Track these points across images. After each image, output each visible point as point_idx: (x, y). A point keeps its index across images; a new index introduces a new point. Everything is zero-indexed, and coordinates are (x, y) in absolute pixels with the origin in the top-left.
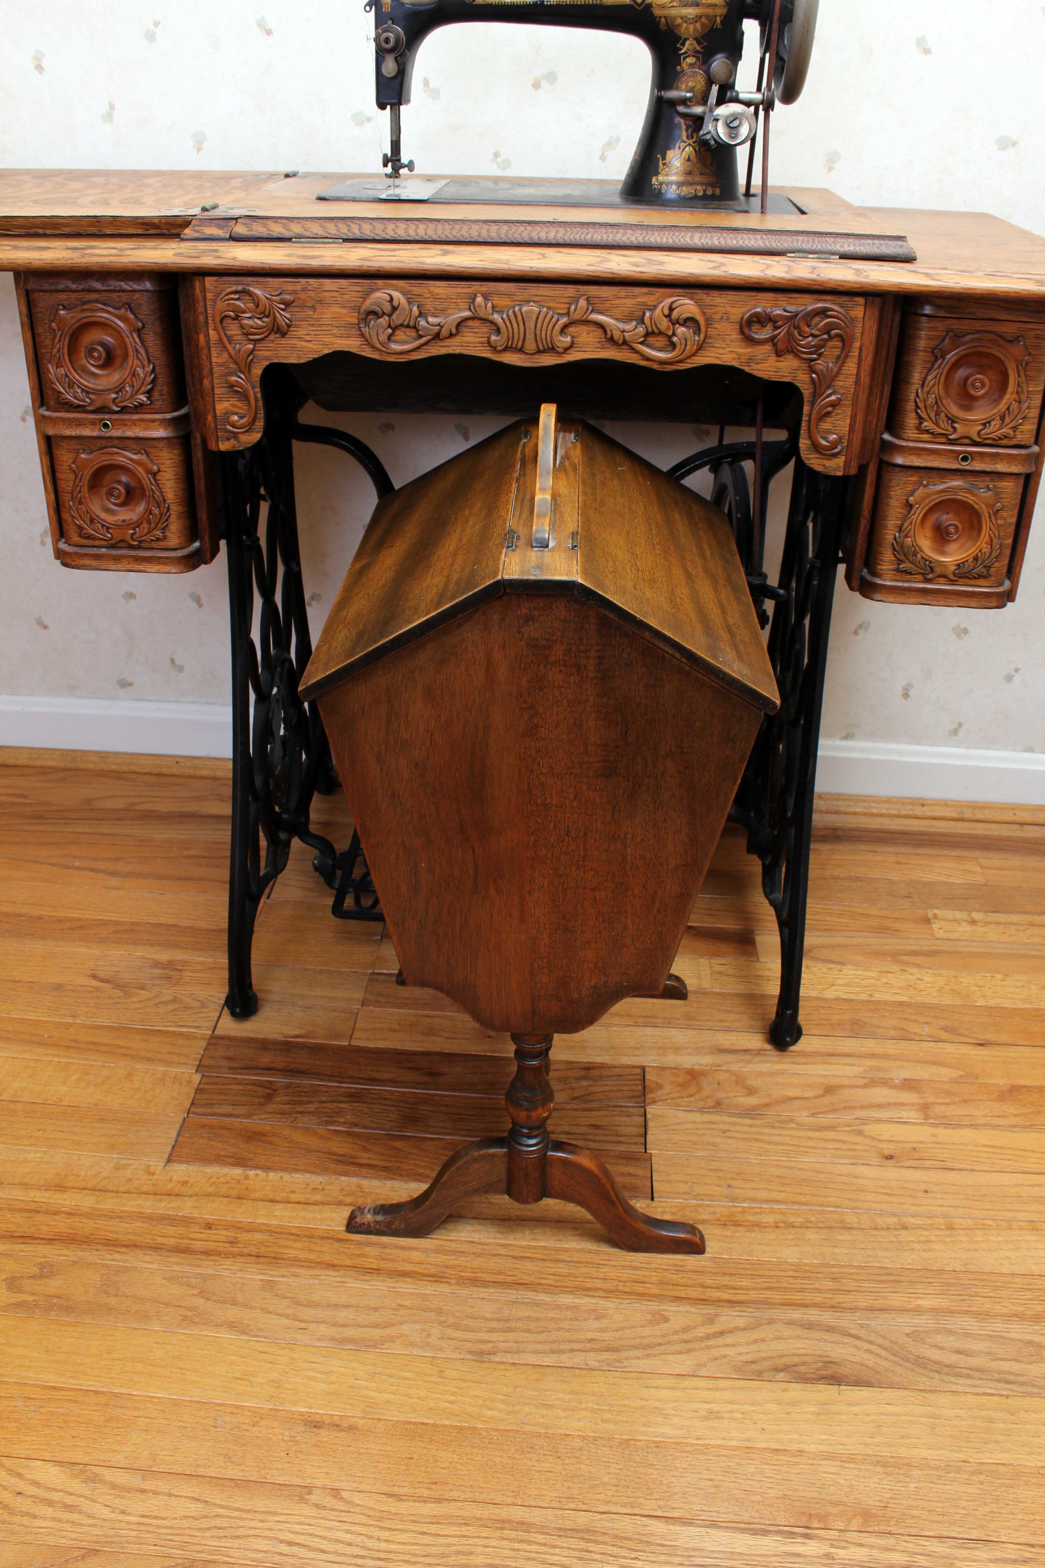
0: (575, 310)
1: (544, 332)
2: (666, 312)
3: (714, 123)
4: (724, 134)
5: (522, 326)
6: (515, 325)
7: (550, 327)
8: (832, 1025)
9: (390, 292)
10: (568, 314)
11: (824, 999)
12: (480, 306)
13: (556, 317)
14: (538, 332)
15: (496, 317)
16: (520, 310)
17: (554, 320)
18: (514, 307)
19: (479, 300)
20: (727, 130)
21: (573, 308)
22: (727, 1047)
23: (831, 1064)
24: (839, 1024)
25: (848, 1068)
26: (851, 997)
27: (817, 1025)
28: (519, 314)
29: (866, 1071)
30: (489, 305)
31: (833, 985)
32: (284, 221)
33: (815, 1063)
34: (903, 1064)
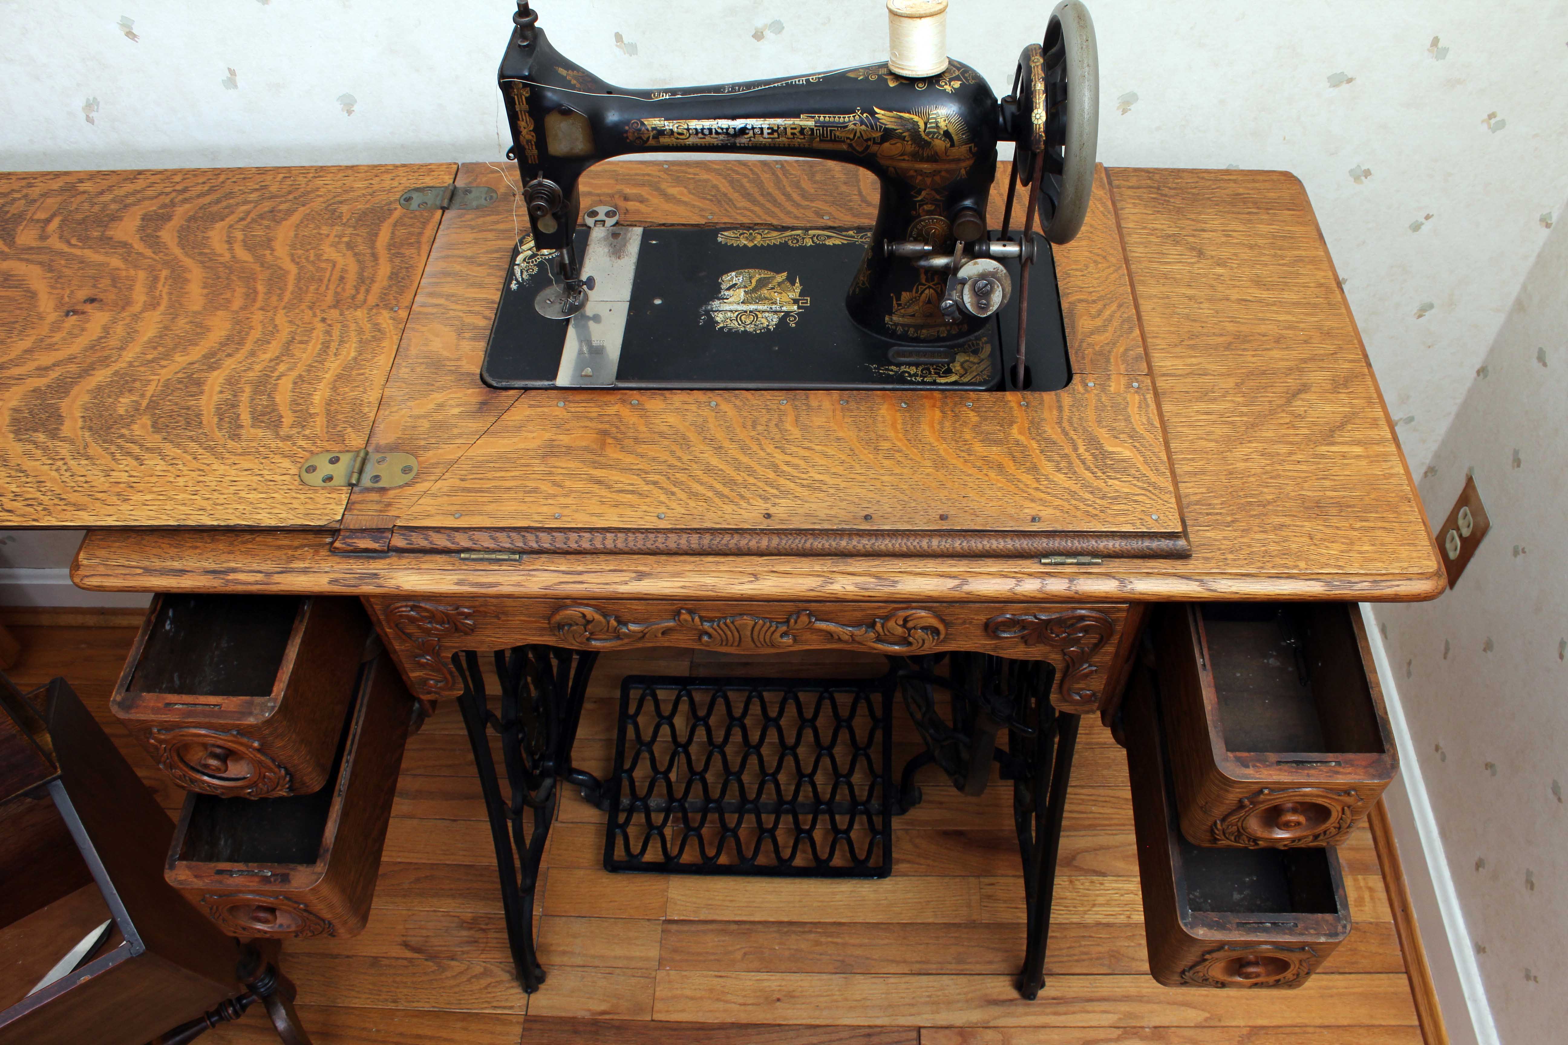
0: (796, 622)
1: (761, 637)
2: (901, 622)
3: (959, 287)
4: (972, 305)
5: (736, 634)
6: (729, 633)
7: (769, 634)
8: (1091, 959)
9: (582, 610)
10: (787, 622)
11: (1085, 926)
12: (686, 621)
13: (774, 624)
14: (755, 637)
15: (707, 625)
16: (733, 623)
17: (772, 629)
18: (725, 618)
19: (685, 616)
20: (975, 300)
21: (792, 621)
22: (995, 997)
23: (1088, 1012)
24: (1097, 959)
25: (1104, 1016)
26: (1111, 920)
27: (1077, 961)
28: (731, 625)
29: (1120, 1019)
30: (697, 619)
31: (1094, 905)
32: (447, 532)
33: (1074, 1013)
34: (1155, 1006)
